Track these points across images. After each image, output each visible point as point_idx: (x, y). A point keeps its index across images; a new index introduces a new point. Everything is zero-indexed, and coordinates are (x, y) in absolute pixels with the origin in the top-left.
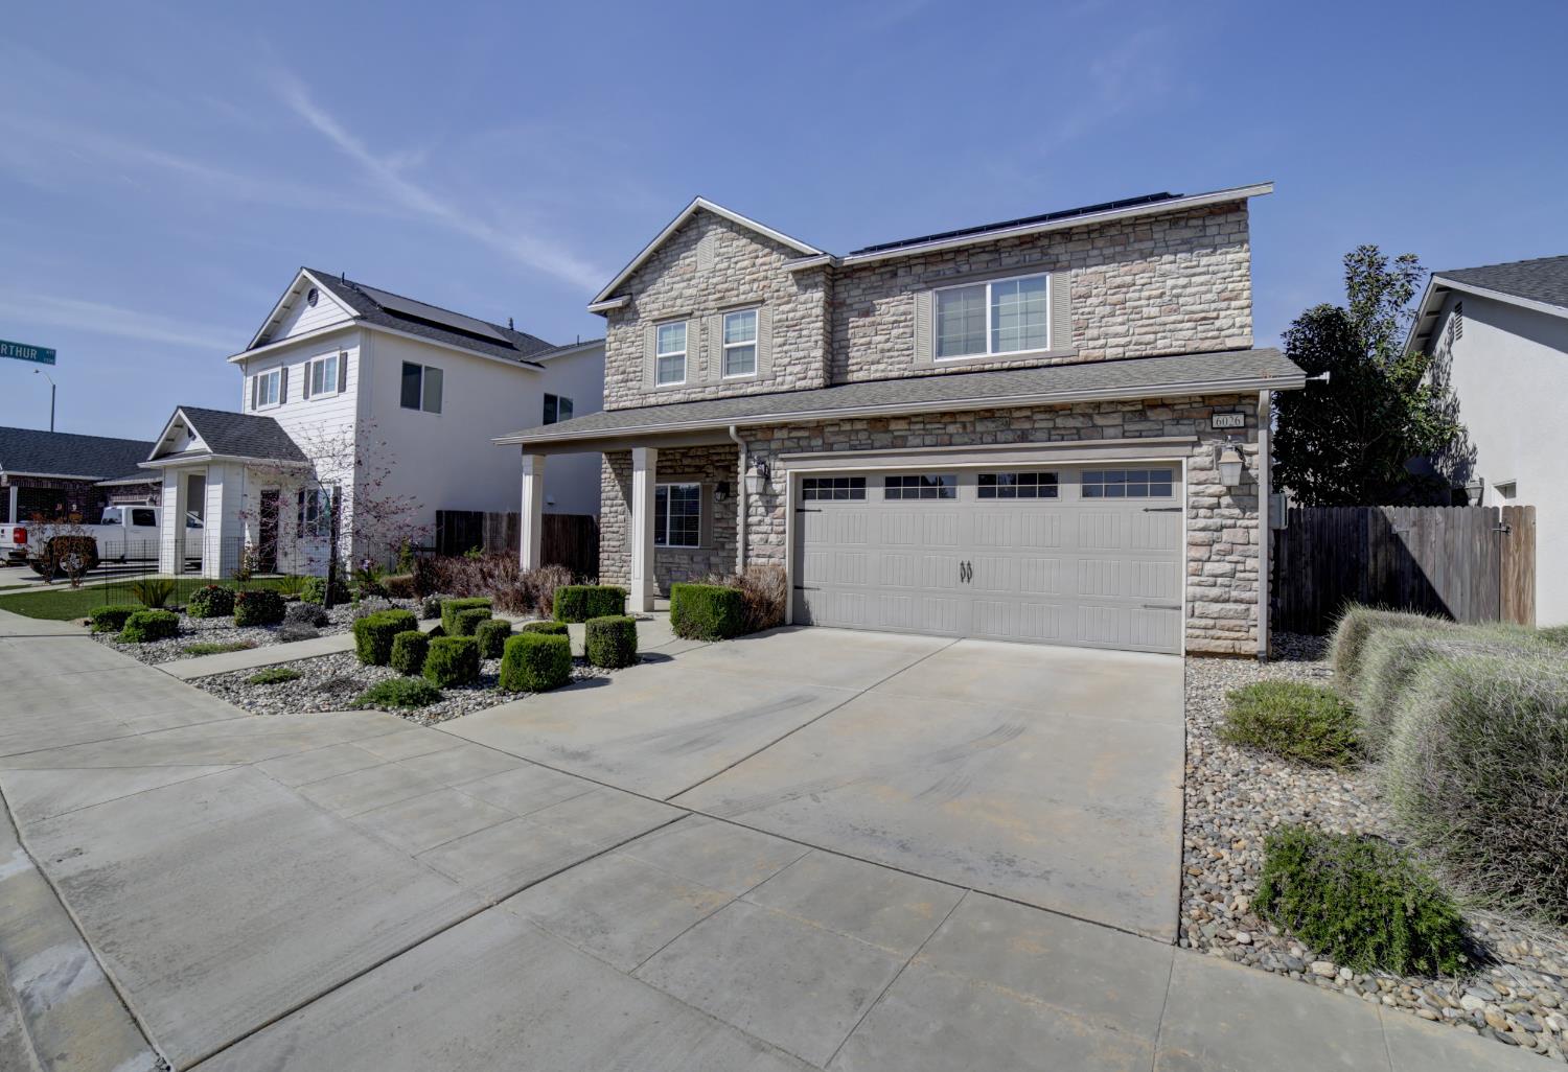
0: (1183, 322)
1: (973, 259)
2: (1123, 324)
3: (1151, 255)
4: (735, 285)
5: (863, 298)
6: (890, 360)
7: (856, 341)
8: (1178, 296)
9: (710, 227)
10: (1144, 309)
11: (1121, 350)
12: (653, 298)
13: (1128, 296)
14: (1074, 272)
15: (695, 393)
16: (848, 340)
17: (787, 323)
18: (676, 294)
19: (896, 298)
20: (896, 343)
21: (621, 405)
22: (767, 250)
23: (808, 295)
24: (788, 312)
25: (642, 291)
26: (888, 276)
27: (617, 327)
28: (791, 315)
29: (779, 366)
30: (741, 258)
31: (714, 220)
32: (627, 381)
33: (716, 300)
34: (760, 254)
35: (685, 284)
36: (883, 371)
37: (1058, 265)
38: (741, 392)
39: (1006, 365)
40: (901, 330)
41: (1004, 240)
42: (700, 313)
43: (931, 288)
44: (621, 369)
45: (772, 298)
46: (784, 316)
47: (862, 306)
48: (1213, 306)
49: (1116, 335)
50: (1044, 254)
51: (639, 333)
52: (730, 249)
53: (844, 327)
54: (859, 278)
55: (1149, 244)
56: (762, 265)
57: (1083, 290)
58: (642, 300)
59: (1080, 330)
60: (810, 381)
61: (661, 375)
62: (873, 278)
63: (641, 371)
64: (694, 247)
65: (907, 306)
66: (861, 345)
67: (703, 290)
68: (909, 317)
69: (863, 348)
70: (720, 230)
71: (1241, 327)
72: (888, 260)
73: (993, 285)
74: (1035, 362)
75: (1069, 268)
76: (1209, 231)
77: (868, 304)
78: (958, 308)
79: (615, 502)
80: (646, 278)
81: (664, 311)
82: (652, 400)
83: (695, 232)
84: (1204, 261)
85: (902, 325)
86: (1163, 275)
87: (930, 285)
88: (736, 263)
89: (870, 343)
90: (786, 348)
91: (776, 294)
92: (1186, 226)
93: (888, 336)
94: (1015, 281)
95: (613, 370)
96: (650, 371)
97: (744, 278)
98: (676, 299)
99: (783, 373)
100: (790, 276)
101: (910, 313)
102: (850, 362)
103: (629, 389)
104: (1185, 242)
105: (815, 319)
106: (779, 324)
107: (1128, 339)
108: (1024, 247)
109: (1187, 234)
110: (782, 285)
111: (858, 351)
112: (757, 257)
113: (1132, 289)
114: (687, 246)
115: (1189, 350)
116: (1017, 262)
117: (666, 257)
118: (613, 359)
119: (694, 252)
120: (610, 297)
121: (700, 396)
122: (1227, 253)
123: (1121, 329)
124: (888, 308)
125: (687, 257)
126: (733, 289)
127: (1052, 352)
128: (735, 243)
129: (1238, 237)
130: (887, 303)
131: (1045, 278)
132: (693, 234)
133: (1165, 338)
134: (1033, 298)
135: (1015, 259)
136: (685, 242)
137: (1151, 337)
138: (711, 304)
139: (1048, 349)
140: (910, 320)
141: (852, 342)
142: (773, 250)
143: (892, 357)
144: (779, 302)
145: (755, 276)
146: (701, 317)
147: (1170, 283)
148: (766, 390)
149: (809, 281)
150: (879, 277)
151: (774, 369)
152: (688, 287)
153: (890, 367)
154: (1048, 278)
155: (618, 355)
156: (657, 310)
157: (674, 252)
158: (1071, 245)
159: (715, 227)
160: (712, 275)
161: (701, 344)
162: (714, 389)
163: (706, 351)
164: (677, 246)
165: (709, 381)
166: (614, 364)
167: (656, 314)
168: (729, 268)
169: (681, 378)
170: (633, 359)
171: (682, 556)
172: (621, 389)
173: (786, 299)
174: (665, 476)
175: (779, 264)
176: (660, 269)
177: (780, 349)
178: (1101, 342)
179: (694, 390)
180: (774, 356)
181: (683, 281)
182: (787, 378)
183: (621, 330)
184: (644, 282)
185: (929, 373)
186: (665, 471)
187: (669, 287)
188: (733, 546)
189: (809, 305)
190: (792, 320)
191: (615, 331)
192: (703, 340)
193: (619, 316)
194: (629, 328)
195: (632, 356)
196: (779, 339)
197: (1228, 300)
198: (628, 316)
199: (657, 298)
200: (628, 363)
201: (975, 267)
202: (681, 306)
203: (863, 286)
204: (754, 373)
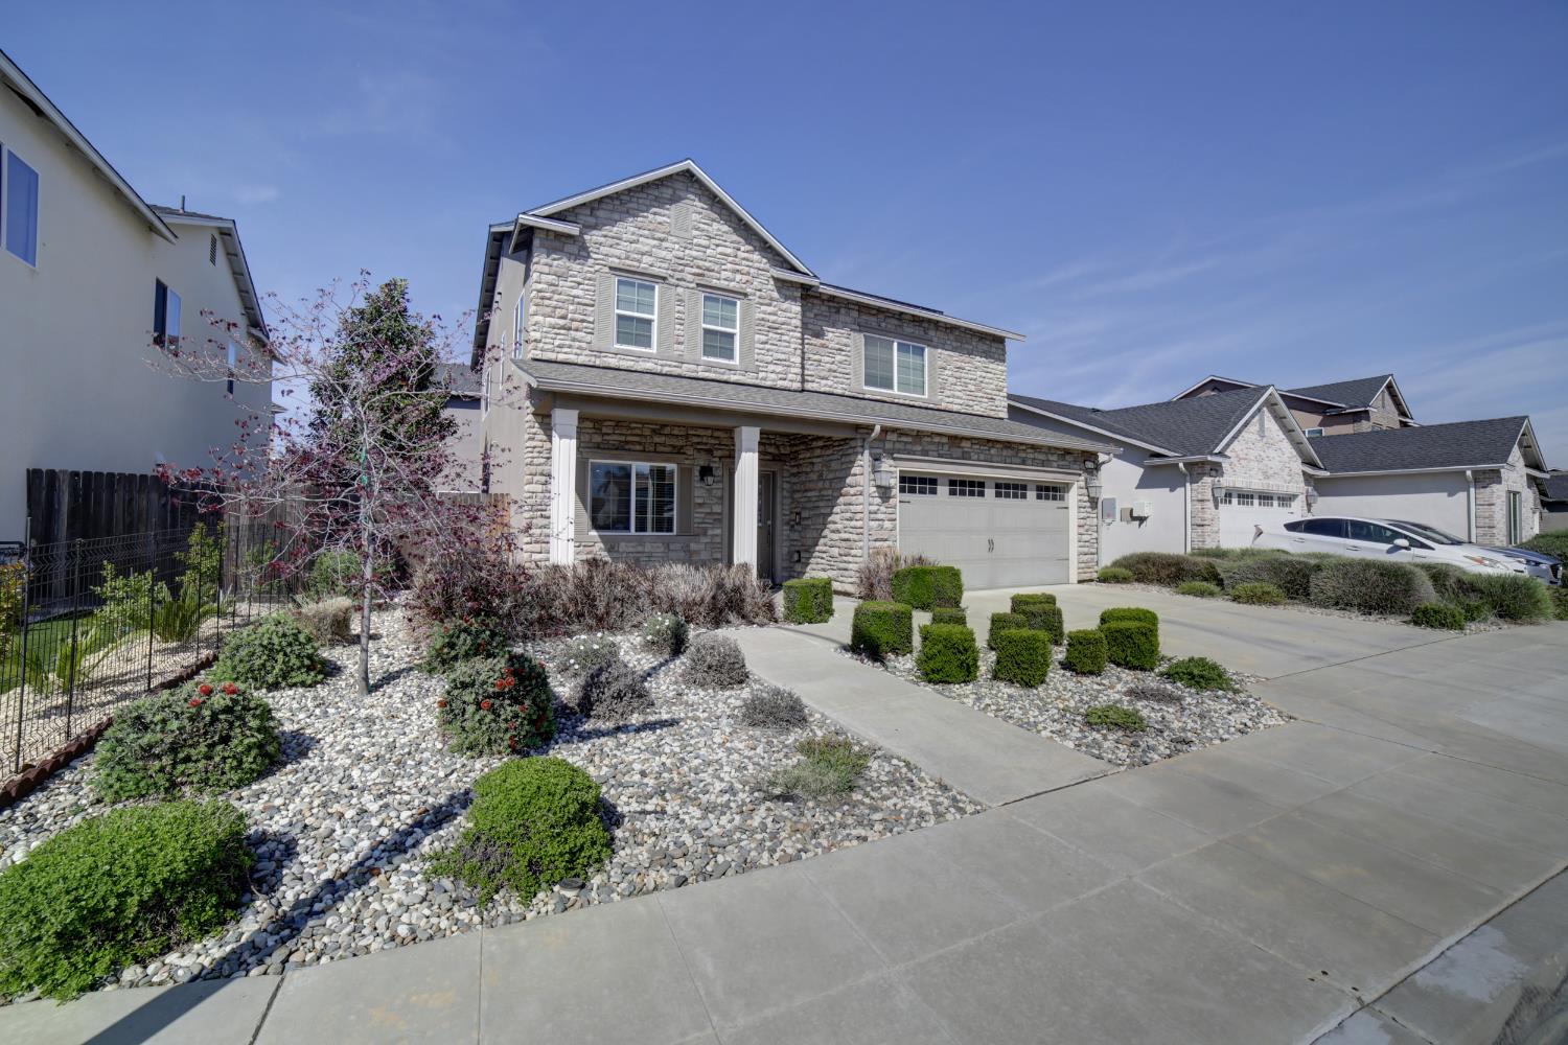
0: (983, 398)
1: (888, 320)
2: (960, 391)
3: (972, 354)
4: (716, 268)
5: (817, 321)
6: (836, 380)
7: (811, 356)
8: (982, 382)
9: (689, 196)
10: (969, 386)
11: (959, 407)
12: (611, 241)
13: (963, 375)
14: (939, 351)
15: (670, 366)
16: (808, 354)
17: (768, 324)
18: (646, 249)
19: (839, 331)
20: (839, 367)
21: (561, 357)
22: (751, 248)
23: (786, 305)
24: (769, 314)
25: (596, 228)
26: (834, 310)
27: (554, 256)
28: (772, 318)
29: (762, 362)
30: (723, 243)
31: (693, 190)
32: (570, 329)
33: (694, 274)
34: (743, 248)
35: (656, 242)
36: (830, 387)
37: (932, 343)
38: (725, 377)
39: (907, 402)
40: (844, 358)
41: (907, 314)
42: (675, 281)
43: (860, 331)
44: (559, 312)
45: (755, 295)
46: (767, 316)
47: (817, 328)
48: (994, 392)
49: (958, 398)
50: (926, 333)
51: (589, 275)
52: (710, 229)
53: (806, 342)
55: (971, 347)
56: (744, 259)
57: (943, 364)
58: (592, 237)
59: (942, 389)
60: (789, 383)
61: (619, 334)
62: (824, 308)
63: (593, 323)
64: (668, 206)
65: (847, 340)
66: (816, 361)
67: (679, 258)
68: (848, 349)
69: (816, 363)
70: (697, 203)
71: (1004, 407)
72: (834, 297)
73: (899, 344)
74: (920, 404)
75: (937, 347)
76: (994, 350)
78: (878, 352)
80: (601, 213)
81: (628, 262)
82: (613, 362)
83: (670, 191)
84: (991, 366)
85: (843, 353)
86: (976, 368)
88: (717, 246)
90: (767, 346)
91: (758, 293)
92: (985, 343)
93: (833, 359)
94: (909, 346)
96: (608, 326)
97: (724, 265)
98: (643, 254)
99: (766, 369)
100: (772, 282)
101: (848, 346)
103: (574, 340)
104: (985, 352)
105: (794, 329)
106: (762, 323)
107: (962, 401)
109: (985, 347)
110: (764, 286)
112: (739, 249)
113: (964, 371)
114: (661, 202)
115: (986, 414)
116: (911, 333)
117: (630, 201)
118: (548, 295)
119: (666, 212)
121: (677, 371)
122: (999, 365)
123: (960, 394)
124: (834, 336)
125: (660, 214)
126: (713, 271)
127: (929, 400)
128: (715, 225)
129: (1001, 358)
130: (833, 332)
131: (924, 349)
132: (667, 192)
133: (977, 405)
134: (918, 360)
135: (912, 330)
136: (656, 197)
137: (971, 403)
139: (926, 396)
140: (848, 351)
142: (756, 250)
143: (836, 377)
144: (761, 301)
145: (738, 267)
146: (677, 286)
147: (979, 373)
148: (748, 382)
149: (788, 293)
150: (827, 309)
151: (757, 363)
152: (659, 247)
153: (835, 386)
154: (927, 350)
155: (553, 292)
156: (616, 257)
157: (641, 201)
158: (938, 333)
159: (693, 197)
160: (690, 246)
161: (677, 315)
162: (693, 367)
163: (682, 324)
164: (645, 196)
165: (687, 357)
166: (547, 302)
167: (615, 262)
168: (708, 247)
169: (648, 345)
170: (579, 304)
171: (655, 545)
172: (559, 337)
173: (767, 301)
174: (633, 453)
175: (762, 266)
176: (621, 212)
177: (762, 346)
178: (951, 400)
179: (669, 363)
180: (757, 351)
181: (654, 239)
182: (769, 375)
183: (560, 262)
184: (597, 217)
185: (861, 396)
186: (632, 447)
187: (634, 237)
188: (718, 531)
189: (789, 315)
190: (773, 322)
191: (549, 261)
192: (679, 312)
193: (557, 244)
194: (574, 265)
195: (576, 300)
196: (761, 337)
197: (1000, 391)
198: (574, 249)
199: (617, 244)
200: (571, 307)
201: (889, 326)
202: (651, 266)
203: (815, 311)
204: (736, 362)
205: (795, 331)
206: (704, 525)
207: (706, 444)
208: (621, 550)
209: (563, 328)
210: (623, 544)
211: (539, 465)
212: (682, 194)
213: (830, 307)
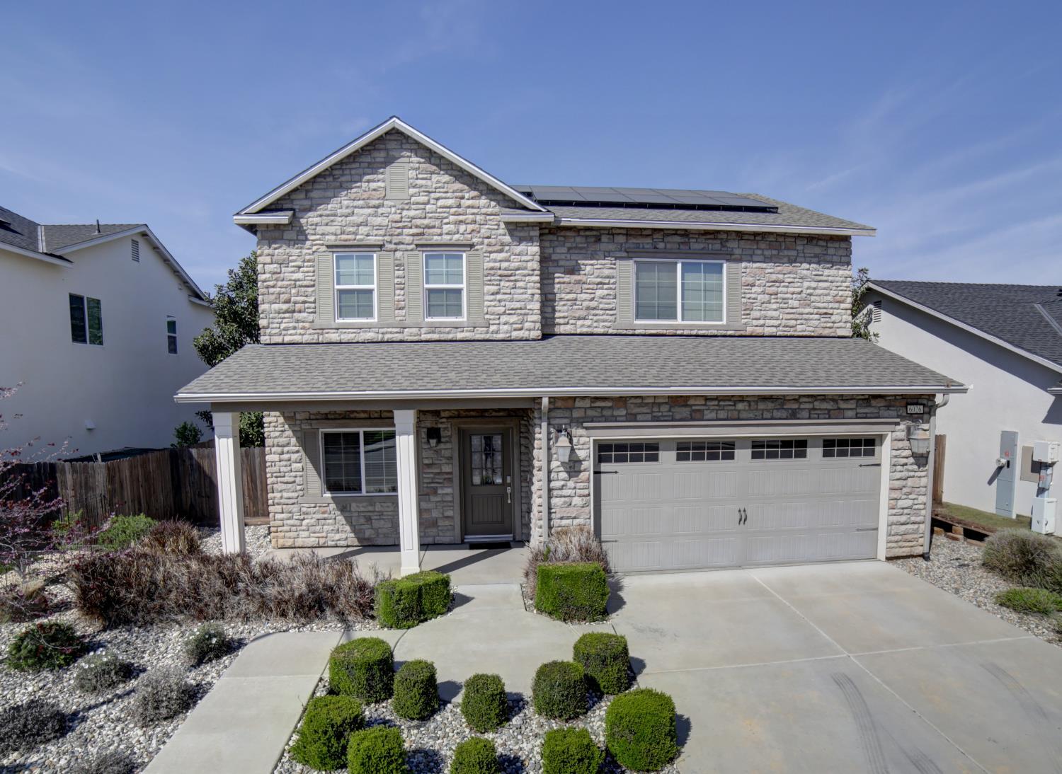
0: (812, 314)
1: (669, 239)
2: (776, 310)
3: (795, 261)
4: (437, 223)
5: (568, 256)
6: (595, 318)
7: (563, 296)
8: (810, 295)
9: (403, 153)
10: (790, 301)
11: (774, 330)
12: (325, 220)
13: (780, 289)
14: (744, 264)
15: (391, 333)
16: (555, 294)
17: (500, 272)
18: (361, 220)
19: (599, 262)
20: (601, 303)
21: (287, 339)
22: (476, 193)
23: (522, 247)
24: (500, 261)
25: (310, 210)
26: (593, 240)
27: (274, 246)
28: (504, 265)
29: (493, 314)
30: (444, 195)
31: (408, 146)
32: (294, 311)
33: (413, 235)
34: (467, 196)
35: (370, 211)
36: (589, 327)
37: (733, 257)
38: (450, 337)
39: (694, 332)
40: (606, 292)
42: (393, 246)
43: (631, 258)
44: (283, 297)
45: (482, 244)
46: (497, 265)
47: (568, 263)
48: (831, 305)
49: (772, 318)
50: (723, 246)
51: (307, 257)
52: (429, 183)
53: (551, 281)
54: (564, 237)
55: (794, 253)
56: (469, 207)
57: (750, 280)
58: (308, 220)
59: (748, 310)
60: (527, 332)
61: (340, 308)
62: (578, 239)
63: (314, 302)
64: (381, 170)
65: (611, 271)
66: (568, 300)
67: (396, 222)
68: (612, 281)
69: (569, 303)
70: (415, 159)
71: (845, 322)
73: (683, 264)
74: (715, 332)
75: (740, 261)
76: (831, 251)
77: (573, 263)
78: (654, 278)
79: (286, 449)
80: (314, 194)
81: (344, 237)
82: (334, 337)
83: (383, 154)
84: (827, 272)
85: (605, 286)
86: (802, 278)
87: (630, 255)
88: (437, 199)
89: (576, 300)
90: (499, 297)
91: (486, 241)
92: (817, 245)
93: (593, 296)
94: (700, 264)
95: (272, 297)
96: (329, 303)
97: (446, 218)
98: (359, 225)
99: (497, 322)
100: (502, 226)
101: (613, 277)
102: (557, 315)
103: (298, 321)
104: (816, 256)
105: (531, 272)
106: (492, 272)
107: (779, 322)
108: (709, 237)
109: (817, 250)
110: (494, 232)
111: (564, 305)
112: (463, 198)
113: (782, 284)
114: (373, 168)
115: (816, 334)
116: (703, 249)
117: (343, 175)
118: (271, 283)
119: (380, 177)
120: (264, 211)
121: (398, 337)
122: (839, 269)
123: (775, 314)
124: (593, 269)
125: (374, 181)
126: (434, 227)
127: (727, 325)
128: (435, 178)
129: (844, 259)
130: (592, 265)
131: (721, 265)
132: (380, 156)
133: (802, 324)
134: (712, 280)
135: (702, 246)
136: (369, 163)
137: (793, 322)
138: (408, 239)
139: (724, 322)
140: (613, 284)
141: (558, 296)
142: (482, 195)
143: (596, 315)
144: (490, 249)
145: (461, 218)
146: (395, 251)
147: (806, 284)
148: (478, 337)
149: (522, 234)
150: (583, 240)
151: (487, 316)
152: (375, 215)
153: (595, 324)
154: (725, 265)
155: (277, 280)
156: (332, 234)
157: (353, 172)
158: (742, 242)
159: (409, 154)
160: (407, 207)
161: (396, 280)
162: (415, 331)
163: (403, 289)
164: (357, 165)
165: (408, 322)
166: (272, 290)
167: (331, 239)
168: (428, 203)
169: (370, 315)
170: (300, 286)
171: (385, 505)
172: (285, 321)
173: (498, 248)
174: (356, 421)
175: (490, 210)
176: (335, 188)
177: (492, 297)
178: (761, 322)
179: (390, 330)
180: (486, 303)
181: (369, 207)
182: (501, 327)
183: (280, 250)
184: (311, 199)
185: (631, 332)
186: (357, 415)
187: (349, 211)
188: (449, 490)
189: (524, 258)
190: (505, 269)
191: (271, 251)
192: (398, 277)
193: (277, 234)
194: (292, 250)
195: (298, 283)
196: (491, 287)
197: (839, 302)
198: (290, 235)
199: (332, 221)
200: (293, 291)
201: (669, 246)
202: (367, 235)
203: (568, 245)
204: (463, 319)
205: (532, 275)
206: (432, 485)
208: (352, 509)
209: (286, 312)
210: (354, 505)
211: (275, 437)
212: (395, 153)
213: (587, 237)
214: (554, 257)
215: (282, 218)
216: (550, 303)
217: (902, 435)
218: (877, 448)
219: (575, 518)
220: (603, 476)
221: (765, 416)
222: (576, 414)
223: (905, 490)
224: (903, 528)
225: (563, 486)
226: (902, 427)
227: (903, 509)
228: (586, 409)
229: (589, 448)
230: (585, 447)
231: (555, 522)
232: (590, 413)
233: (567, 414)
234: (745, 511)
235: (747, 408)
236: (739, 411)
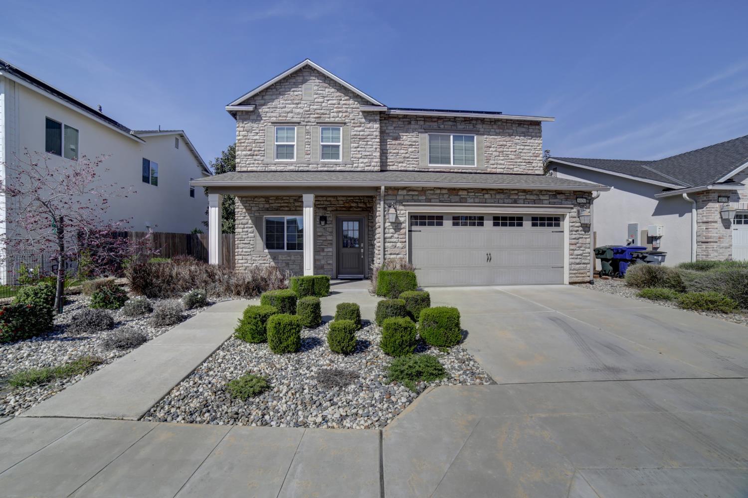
0: (522, 162)
1: (446, 123)
2: (502, 160)
3: (512, 135)
4: (328, 112)
5: (394, 131)
6: (408, 162)
7: (391, 151)
8: (521, 152)
9: (311, 78)
10: (510, 156)
11: (502, 170)
12: (272, 110)
13: (505, 149)
14: (485, 136)
15: (303, 167)
16: (387, 150)
17: (359, 137)
18: (289, 110)
19: (411, 134)
20: (411, 155)
21: (249, 169)
22: (348, 98)
23: (371, 125)
24: (360, 131)
25: (264, 105)
26: (407, 123)
27: (245, 122)
28: (361, 133)
29: (355, 158)
30: (332, 98)
31: (314, 74)
32: (253, 155)
33: (315, 118)
34: (343, 99)
35: (294, 106)
36: (405, 167)
37: (480, 133)
38: (333, 169)
39: (460, 171)
40: (414, 149)
41: (459, 117)
42: (305, 123)
43: (427, 132)
44: (248, 148)
45: (351, 122)
46: (358, 133)
47: (394, 135)
48: (532, 158)
49: (501, 164)
50: (474, 127)
51: (262, 128)
52: (324, 92)
53: (385, 144)
54: (393, 121)
55: (511, 131)
56: (344, 104)
57: (489, 144)
58: (263, 110)
59: (488, 160)
60: (373, 168)
61: (277, 154)
62: (399, 123)
63: (264, 151)
64: (300, 86)
65: (417, 139)
66: (394, 153)
67: (307, 111)
68: (417, 144)
69: (395, 155)
70: (317, 81)
71: (540, 167)
72: (407, 115)
73: (454, 136)
74: (471, 171)
75: (483, 134)
76: (531, 130)
77: (397, 134)
78: (439, 143)
79: (246, 226)
80: (266, 97)
81: (280, 118)
82: (273, 168)
83: (302, 78)
84: (529, 141)
85: (413, 147)
86: (516, 144)
87: (426, 131)
88: (328, 100)
89: (398, 153)
90: (358, 149)
91: (352, 121)
92: (523, 127)
93: (407, 151)
94: (462, 136)
95: (243, 148)
96: (272, 151)
97: (333, 109)
98: (288, 113)
99: (358, 162)
100: (361, 114)
101: (417, 142)
102: (388, 160)
103: (255, 160)
104: (523, 133)
105: (375, 137)
106: (355, 137)
107: (504, 166)
108: (467, 122)
109: (524, 130)
110: (356, 117)
111: (392, 156)
112: (341, 100)
113: (506, 147)
114: (296, 85)
115: (524, 173)
116: (464, 128)
117: (281, 88)
118: (243, 141)
119: (300, 89)
120: (240, 104)
121: (307, 169)
122: (535, 140)
123: (502, 162)
124: (407, 138)
125: (296, 91)
126: (326, 114)
127: (477, 168)
128: (327, 90)
129: (538, 134)
130: (406, 136)
131: (473, 137)
132: (300, 79)
133: (517, 167)
134: (469, 144)
135: (464, 127)
136: (294, 82)
137: (512, 167)
138: (313, 120)
139: (476, 166)
140: (417, 145)
141: (389, 151)
142: (351, 98)
143: (409, 161)
144: (354, 125)
145: (340, 109)
146: (306, 125)
147: (518, 147)
148: (347, 169)
149: (371, 118)
150: (402, 123)
151: (352, 159)
152: (297, 108)
153: (408, 166)
154: (475, 137)
155: (245, 139)
156: (274, 117)
157: (286, 87)
158: (484, 125)
159: (314, 78)
160: (313, 104)
161: (306, 140)
162: (315, 166)
163: (309, 145)
164: (288, 83)
165: (312, 161)
166: (243, 144)
167: (274, 119)
168: (324, 102)
169: (292, 158)
170: (257, 143)
171: (296, 256)
172: (248, 160)
173: (358, 125)
174: (283, 212)
175: (354, 106)
176: (276, 95)
177: (355, 149)
178: (495, 166)
179: (302, 165)
180: (352, 152)
181: (293, 104)
182: (360, 164)
183: (248, 125)
184: (265, 100)
185: (427, 170)
186: (284, 209)
187: (283, 105)
188: (330, 250)
189: (371, 130)
190: (362, 136)
191: (243, 125)
192: (307, 139)
193: (246, 117)
194: (254, 125)
195: (256, 141)
196: (354, 144)
197: (536, 156)
198: (253, 117)
199: (275, 110)
200: (254, 145)
201: (446, 127)
202: (292, 118)
203: (394, 125)
204: (340, 160)
205: (376, 139)
206: (322, 246)
207: (322, 205)
208: (279, 259)
209: (250, 155)
210: (280, 256)
211: (241, 220)
212: (308, 78)
213: (404, 121)
214: (387, 131)
215: (250, 108)
216: (385, 155)
217: (575, 214)
218: (561, 223)
219: (398, 254)
220: (413, 233)
221: (500, 202)
222: (399, 198)
223: (578, 245)
224: (578, 266)
225: (392, 236)
226: (575, 210)
227: (577, 255)
228: (404, 195)
229: (406, 216)
230: (403, 216)
231: (387, 256)
232: (406, 197)
233: (394, 198)
234: (490, 254)
235: (490, 197)
236: (486, 199)
